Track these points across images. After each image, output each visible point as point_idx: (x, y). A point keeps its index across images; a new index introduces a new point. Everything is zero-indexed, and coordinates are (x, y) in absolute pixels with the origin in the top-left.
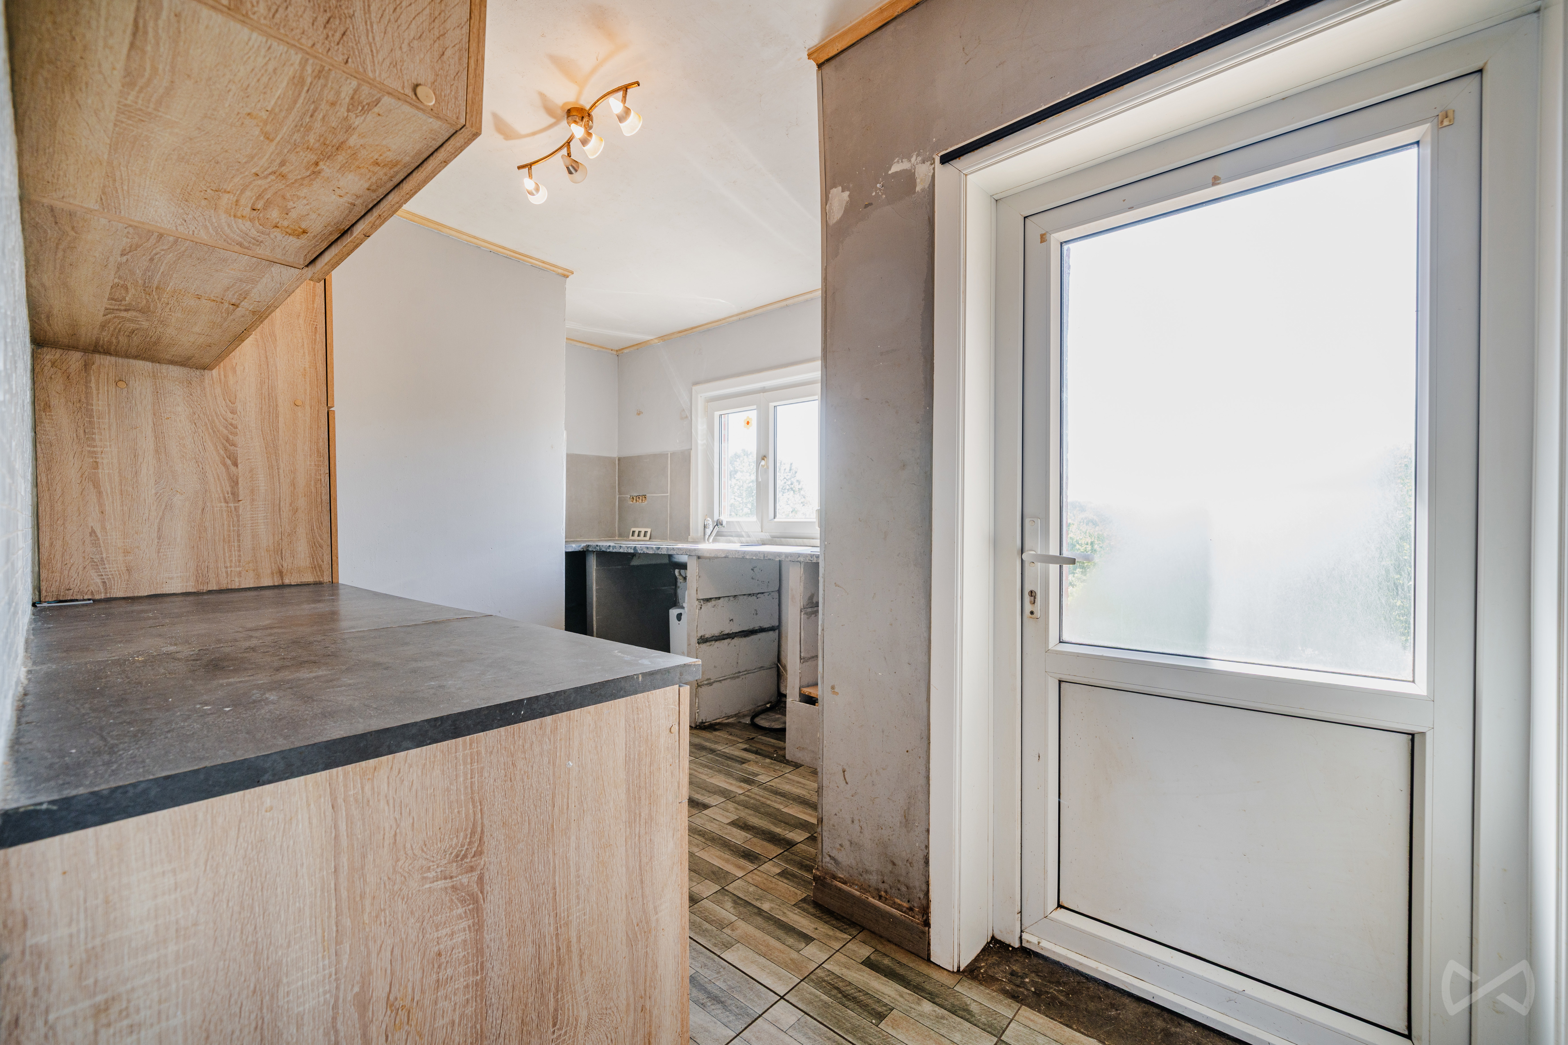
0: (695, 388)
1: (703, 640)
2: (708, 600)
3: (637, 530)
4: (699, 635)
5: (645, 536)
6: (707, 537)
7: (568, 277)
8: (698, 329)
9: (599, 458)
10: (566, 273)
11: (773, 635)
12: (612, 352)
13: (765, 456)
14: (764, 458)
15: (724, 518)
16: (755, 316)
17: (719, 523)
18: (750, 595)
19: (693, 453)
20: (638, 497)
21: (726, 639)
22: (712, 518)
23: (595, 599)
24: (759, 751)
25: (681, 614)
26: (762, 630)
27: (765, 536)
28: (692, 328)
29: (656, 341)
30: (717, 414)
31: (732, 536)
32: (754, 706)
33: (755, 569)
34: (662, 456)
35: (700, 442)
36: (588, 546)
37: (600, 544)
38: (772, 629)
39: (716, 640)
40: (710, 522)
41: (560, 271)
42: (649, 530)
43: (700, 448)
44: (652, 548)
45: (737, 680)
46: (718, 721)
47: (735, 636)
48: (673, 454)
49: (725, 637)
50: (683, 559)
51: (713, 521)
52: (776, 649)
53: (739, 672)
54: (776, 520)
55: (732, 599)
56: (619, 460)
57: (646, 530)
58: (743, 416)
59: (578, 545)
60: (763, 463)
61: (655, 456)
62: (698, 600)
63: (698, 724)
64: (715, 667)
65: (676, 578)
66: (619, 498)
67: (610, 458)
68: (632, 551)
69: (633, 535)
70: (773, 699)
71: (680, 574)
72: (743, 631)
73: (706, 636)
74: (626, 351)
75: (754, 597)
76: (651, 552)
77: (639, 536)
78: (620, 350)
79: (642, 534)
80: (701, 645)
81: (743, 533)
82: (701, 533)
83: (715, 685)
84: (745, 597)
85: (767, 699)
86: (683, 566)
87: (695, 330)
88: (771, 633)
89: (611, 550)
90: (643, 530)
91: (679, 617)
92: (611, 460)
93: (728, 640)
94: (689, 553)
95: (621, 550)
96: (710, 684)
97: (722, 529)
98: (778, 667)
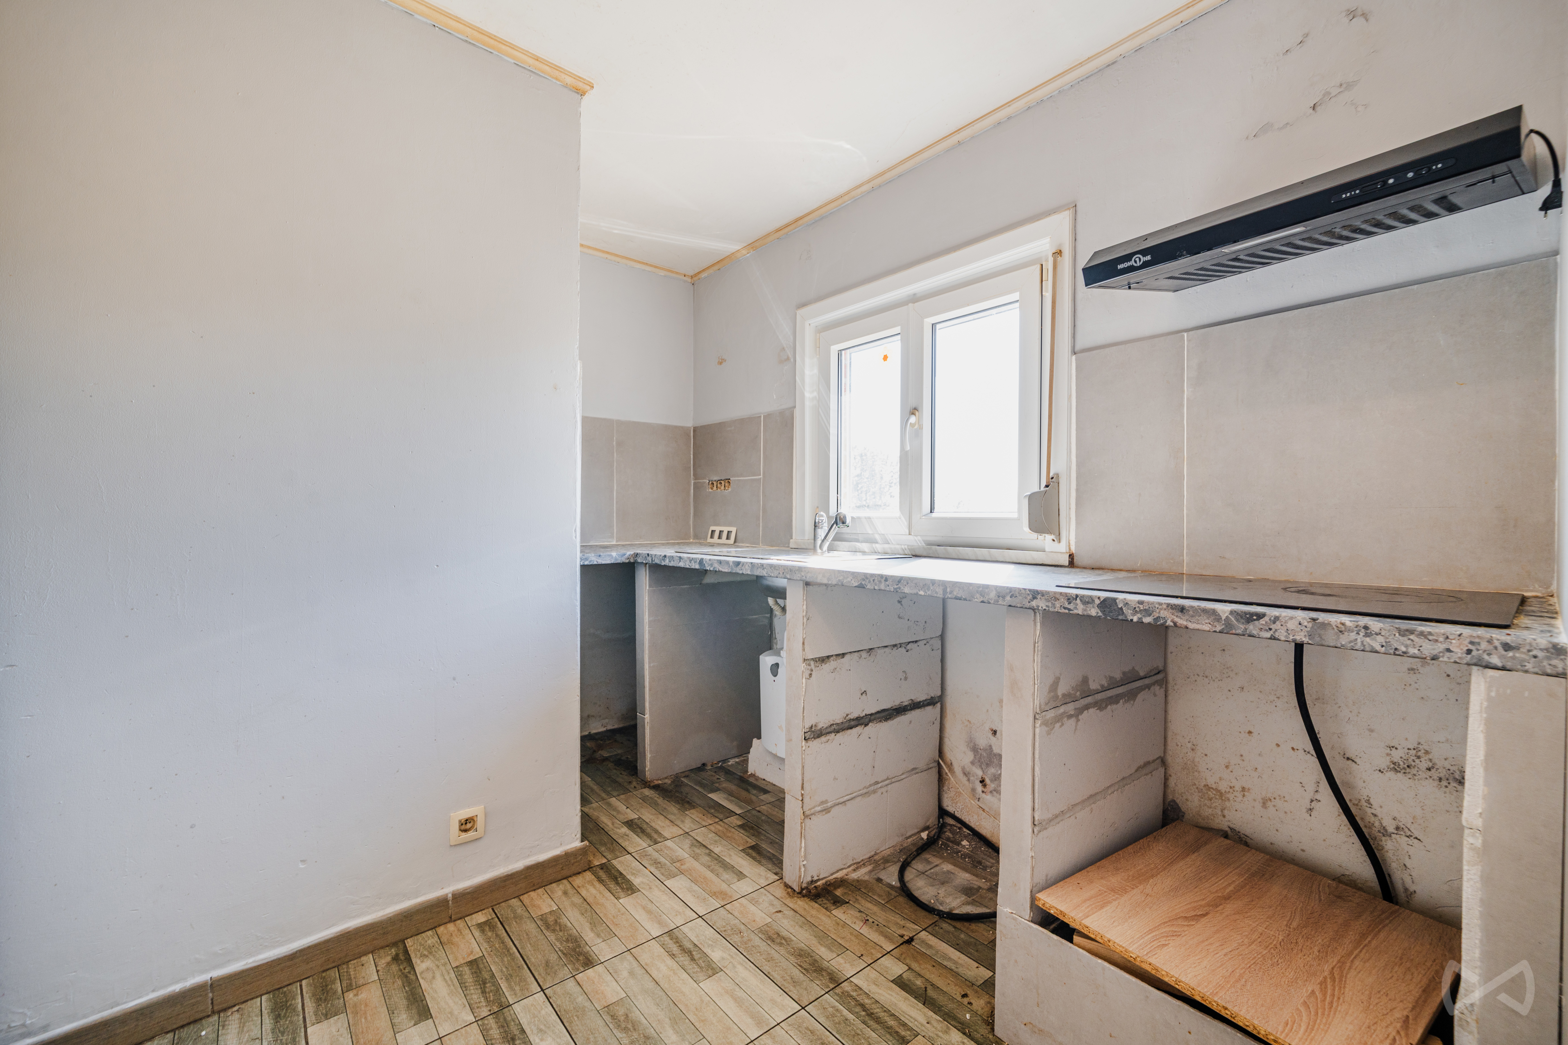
0: (800, 312)
1: (814, 734)
2: (823, 660)
3: (718, 529)
4: (808, 725)
5: (728, 538)
6: (819, 542)
7: (583, 94)
8: (806, 219)
9: (666, 428)
10: (581, 85)
11: (932, 712)
12: (685, 278)
13: (915, 409)
14: (914, 411)
15: (847, 511)
16: (900, 176)
17: (840, 520)
18: (895, 646)
19: (797, 413)
20: (719, 481)
21: (856, 726)
22: (827, 512)
23: (647, 636)
24: (931, 992)
25: (777, 665)
26: (915, 706)
27: (916, 541)
28: (797, 220)
29: (744, 252)
30: (835, 349)
31: (857, 541)
32: (901, 839)
33: (904, 601)
34: (753, 420)
35: (807, 395)
36: (637, 555)
37: (654, 552)
38: (931, 702)
39: (837, 732)
40: (824, 518)
41: (569, 80)
42: (734, 530)
43: (808, 404)
44: (727, 562)
45: (872, 796)
46: (839, 875)
47: (870, 721)
48: (768, 416)
49: (853, 723)
50: (780, 582)
51: (829, 517)
52: (938, 736)
53: (877, 783)
54: (934, 515)
55: (864, 654)
56: (694, 431)
57: (730, 529)
58: (875, 352)
59: (623, 551)
60: (913, 419)
61: (742, 422)
62: (805, 660)
63: (804, 885)
64: (835, 779)
65: (771, 610)
66: (695, 483)
67: (682, 427)
68: (697, 567)
69: (712, 537)
70: (933, 821)
71: (777, 603)
72: (883, 711)
73: (820, 726)
74: (703, 275)
75: (902, 650)
76: (725, 569)
77: (720, 537)
78: (696, 275)
79: (725, 535)
80: (810, 743)
81: (877, 537)
82: (809, 534)
83: (833, 811)
84: (886, 650)
85: (921, 824)
86: (780, 594)
87: (800, 222)
88: (929, 709)
89: (666, 562)
90: (726, 529)
91: (775, 669)
92: (684, 431)
93: (859, 729)
94: (789, 572)
95: (681, 564)
96: (827, 810)
97: (844, 530)
98: (939, 764)
